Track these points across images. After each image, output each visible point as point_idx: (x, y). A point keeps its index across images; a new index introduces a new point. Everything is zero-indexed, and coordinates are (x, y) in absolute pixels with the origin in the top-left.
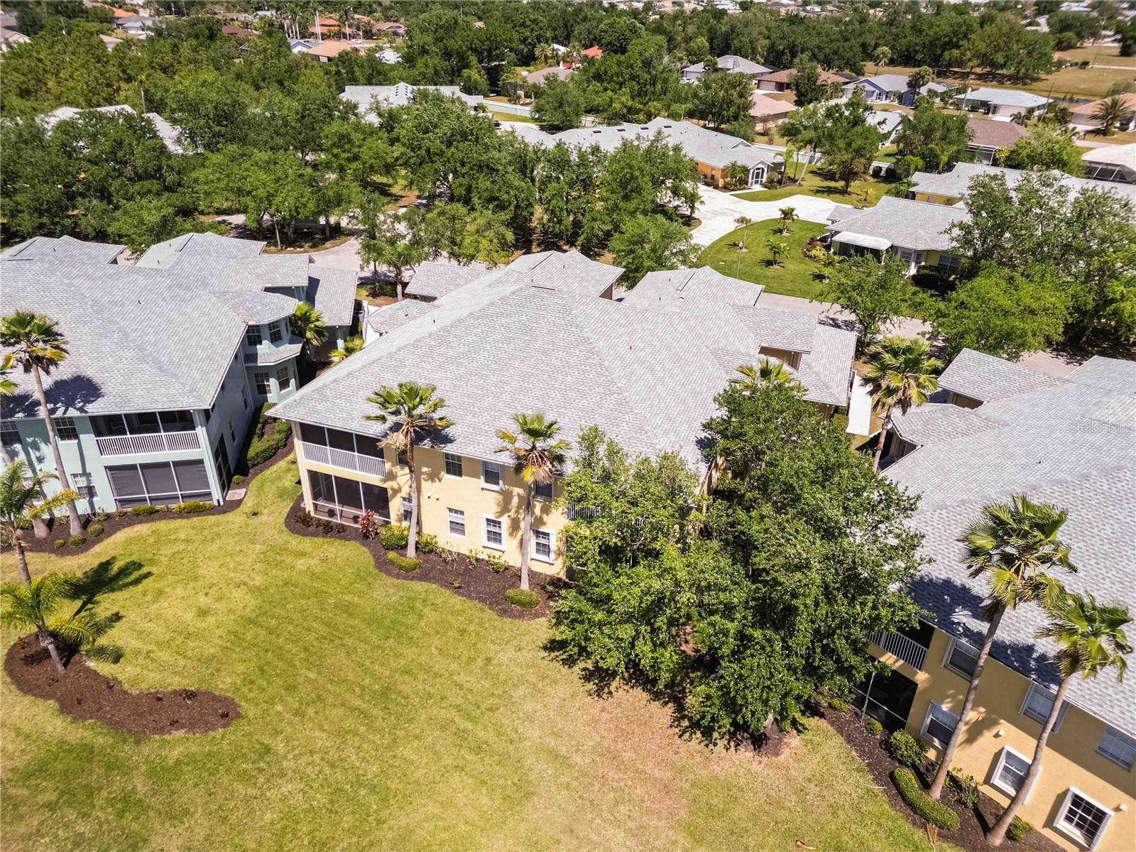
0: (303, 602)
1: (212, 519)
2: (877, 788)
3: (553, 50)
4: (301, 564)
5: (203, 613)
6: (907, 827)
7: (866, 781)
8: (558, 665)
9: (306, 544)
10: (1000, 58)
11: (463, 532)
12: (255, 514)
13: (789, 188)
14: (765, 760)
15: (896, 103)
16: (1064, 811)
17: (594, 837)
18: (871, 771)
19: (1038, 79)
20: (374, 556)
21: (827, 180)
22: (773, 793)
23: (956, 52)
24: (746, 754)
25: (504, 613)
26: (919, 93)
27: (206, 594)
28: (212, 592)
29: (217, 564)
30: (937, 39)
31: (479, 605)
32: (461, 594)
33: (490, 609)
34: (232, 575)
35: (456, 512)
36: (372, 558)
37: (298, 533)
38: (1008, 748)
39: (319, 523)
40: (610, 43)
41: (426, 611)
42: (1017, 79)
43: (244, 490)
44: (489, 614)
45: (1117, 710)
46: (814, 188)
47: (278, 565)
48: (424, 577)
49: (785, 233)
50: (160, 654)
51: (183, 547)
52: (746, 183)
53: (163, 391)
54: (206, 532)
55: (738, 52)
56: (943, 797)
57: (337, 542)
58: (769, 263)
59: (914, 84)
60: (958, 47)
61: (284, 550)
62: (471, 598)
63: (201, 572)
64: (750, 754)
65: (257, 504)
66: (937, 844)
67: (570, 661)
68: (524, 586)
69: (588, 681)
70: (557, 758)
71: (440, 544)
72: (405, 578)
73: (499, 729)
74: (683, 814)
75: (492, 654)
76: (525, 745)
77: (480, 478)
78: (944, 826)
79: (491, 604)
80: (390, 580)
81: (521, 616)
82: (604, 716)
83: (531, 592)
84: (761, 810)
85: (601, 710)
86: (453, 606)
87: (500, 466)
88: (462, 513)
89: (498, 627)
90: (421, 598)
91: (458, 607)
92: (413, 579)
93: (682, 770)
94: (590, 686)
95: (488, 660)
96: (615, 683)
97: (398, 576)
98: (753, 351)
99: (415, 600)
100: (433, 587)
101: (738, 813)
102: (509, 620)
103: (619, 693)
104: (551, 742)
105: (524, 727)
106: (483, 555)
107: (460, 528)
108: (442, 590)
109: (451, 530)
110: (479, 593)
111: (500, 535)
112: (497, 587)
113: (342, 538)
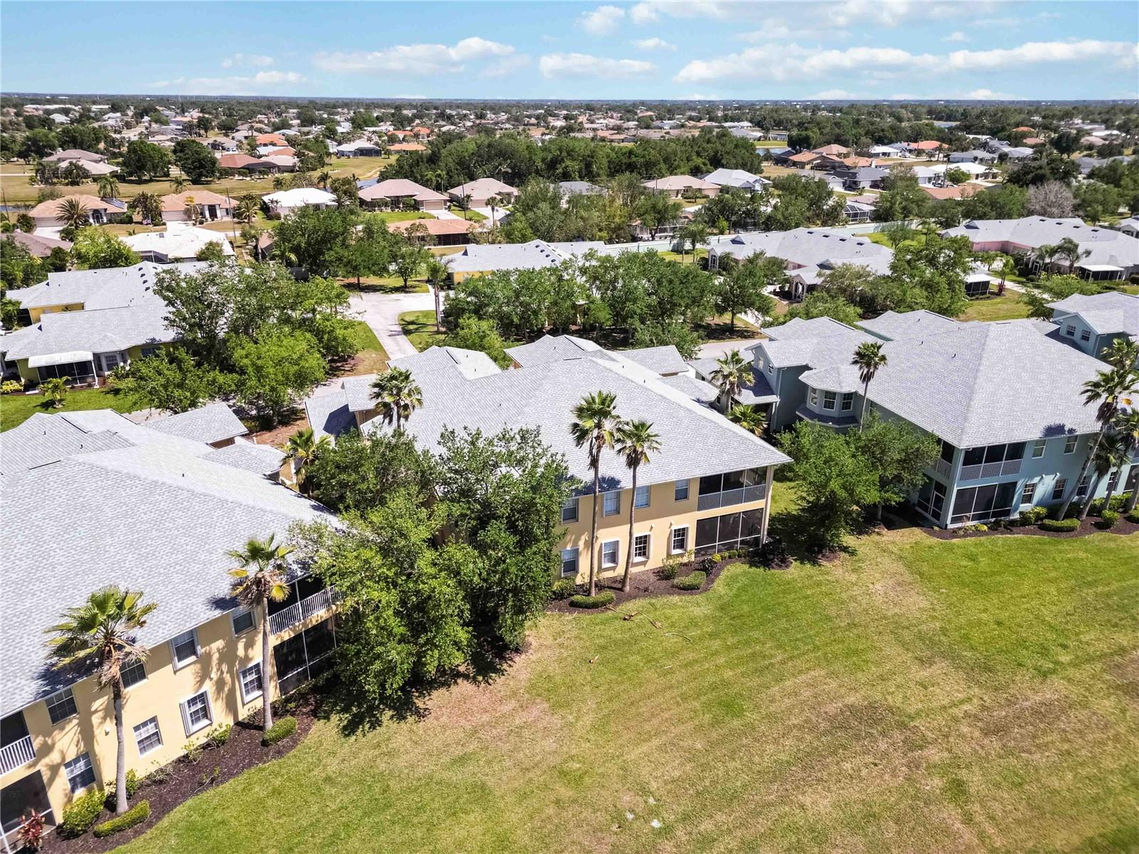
2: (575, 614)
6: (604, 615)
7: (568, 617)
8: (370, 735)
11: (159, 741)
14: (531, 651)
16: (633, 552)
17: (538, 758)
18: (563, 612)
22: (554, 659)
24: (521, 659)
25: (280, 753)
31: (253, 769)
32: (222, 782)
33: (265, 762)
41: (218, 816)
44: (272, 765)
48: (163, 808)
56: (597, 593)
62: (237, 774)
64: (523, 657)
66: (618, 609)
67: (375, 724)
68: (269, 724)
69: (405, 718)
70: (462, 760)
71: (141, 774)
72: (150, 825)
73: (411, 790)
74: (546, 705)
75: (324, 775)
76: (437, 776)
77: (171, 661)
78: (610, 601)
79: (260, 760)
80: (138, 842)
81: (295, 742)
82: (444, 719)
83: (281, 721)
84: (562, 669)
85: (437, 719)
86: (235, 791)
87: (191, 632)
88: (154, 720)
89: (294, 762)
90: (195, 817)
91: (239, 788)
92: (159, 818)
93: (514, 694)
94: (410, 719)
95: (328, 779)
96: (419, 703)
97: (137, 833)
98: (212, 449)
99: (192, 823)
100: (190, 802)
101: (558, 679)
102: (292, 753)
103: (430, 704)
104: (445, 759)
105: (420, 772)
106: (200, 741)
107: (155, 738)
108: (203, 795)
109: (144, 749)
110: (235, 767)
111: (206, 708)
112: (243, 749)
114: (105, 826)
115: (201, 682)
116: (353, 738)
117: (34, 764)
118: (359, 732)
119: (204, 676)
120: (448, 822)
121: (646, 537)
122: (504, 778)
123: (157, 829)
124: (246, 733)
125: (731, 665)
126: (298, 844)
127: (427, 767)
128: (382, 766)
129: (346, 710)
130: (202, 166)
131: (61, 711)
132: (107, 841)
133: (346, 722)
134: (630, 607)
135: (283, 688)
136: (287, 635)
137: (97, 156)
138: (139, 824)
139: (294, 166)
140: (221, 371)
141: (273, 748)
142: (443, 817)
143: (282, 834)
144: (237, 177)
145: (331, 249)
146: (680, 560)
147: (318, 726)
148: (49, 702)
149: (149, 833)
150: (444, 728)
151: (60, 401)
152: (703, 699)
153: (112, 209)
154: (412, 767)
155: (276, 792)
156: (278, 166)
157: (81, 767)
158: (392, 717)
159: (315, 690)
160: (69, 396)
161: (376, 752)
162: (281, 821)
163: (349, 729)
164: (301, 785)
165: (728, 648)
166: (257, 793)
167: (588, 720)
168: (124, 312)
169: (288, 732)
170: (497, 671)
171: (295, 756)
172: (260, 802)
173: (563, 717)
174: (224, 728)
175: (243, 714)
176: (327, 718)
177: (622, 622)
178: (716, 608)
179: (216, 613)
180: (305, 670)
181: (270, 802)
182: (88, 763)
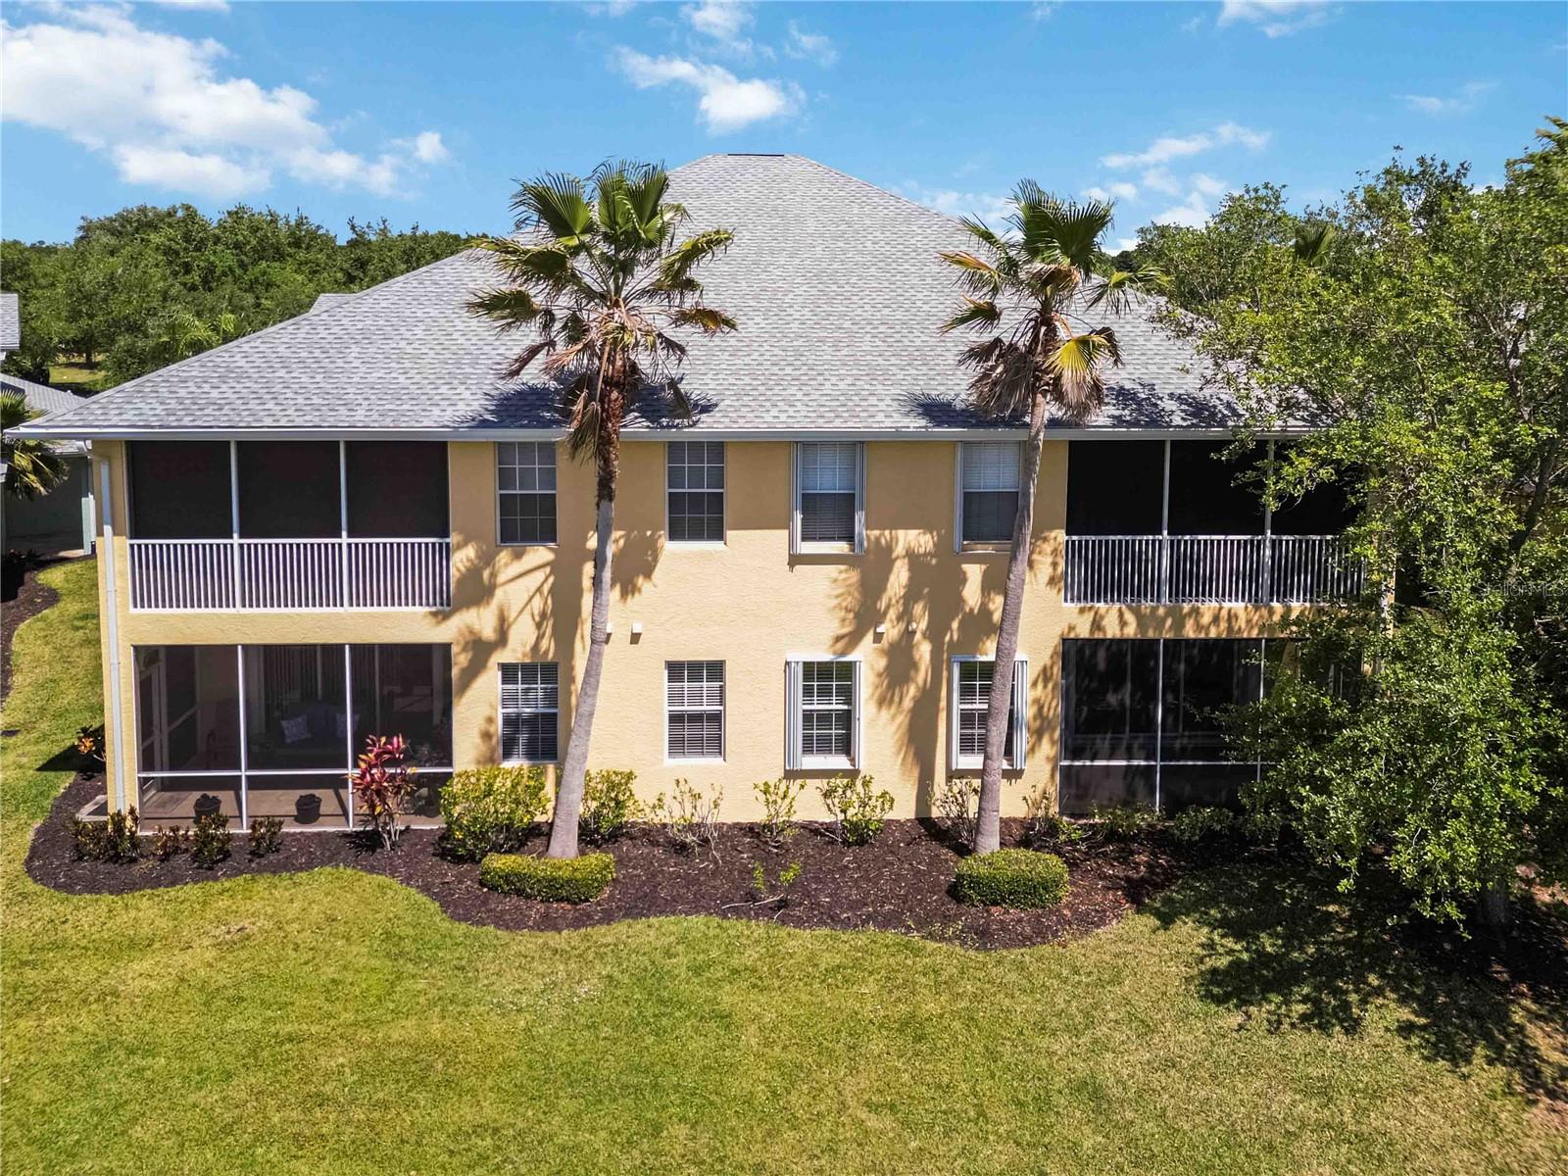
4: (138, 974)
8: (1302, 1042)
9: (145, 911)
11: (717, 745)
20: (426, 889)
25: (984, 937)
31: (891, 935)
32: (799, 923)
33: (931, 936)
35: (693, 671)
36: (422, 898)
37: (93, 887)
39: (173, 848)
41: (728, 997)
44: (944, 955)
48: (641, 902)
57: (262, 883)
62: (846, 924)
68: (990, 843)
72: (580, 922)
77: (786, 524)
79: (921, 924)
80: (528, 942)
81: (1041, 934)
83: (1024, 857)
86: (812, 959)
88: (716, 670)
90: (679, 965)
91: (827, 960)
92: (608, 918)
95: (1091, 1092)
97: (548, 923)
99: (660, 975)
100: (697, 922)
102: (1015, 954)
106: (810, 806)
107: (706, 730)
108: (736, 926)
109: (677, 745)
110: (854, 906)
111: (847, 719)
112: (898, 878)
113: (275, 869)
114: (502, 862)
115: (853, 639)
116: (1236, 1018)
118: (1260, 1013)
119: (865, 618)
123: (586, 937)
124: (927, 848)
129: (1237, 929)
132: (485, 903)
133: (1223, 962)
135: (1075, 788)
136: (1115, 622)
138: (564, 902)
141: (972, 913)
149: (565, 937)
155: (913, 1028)
157: (532, 698)
158: (1406, 1029)
159: (1160, 837)
161: (1307, 1108)
162: (873, 1122)
163: (1229, 988)
164: (993, 1056)
166: (861, 998)
169: (1030, 892)
171: (1021, 967)
172: (856, 1029)
175: (940, 804)
179: (916, 424)
180: (1151, 769)
181: (876, 1046)
182: (552, 697)
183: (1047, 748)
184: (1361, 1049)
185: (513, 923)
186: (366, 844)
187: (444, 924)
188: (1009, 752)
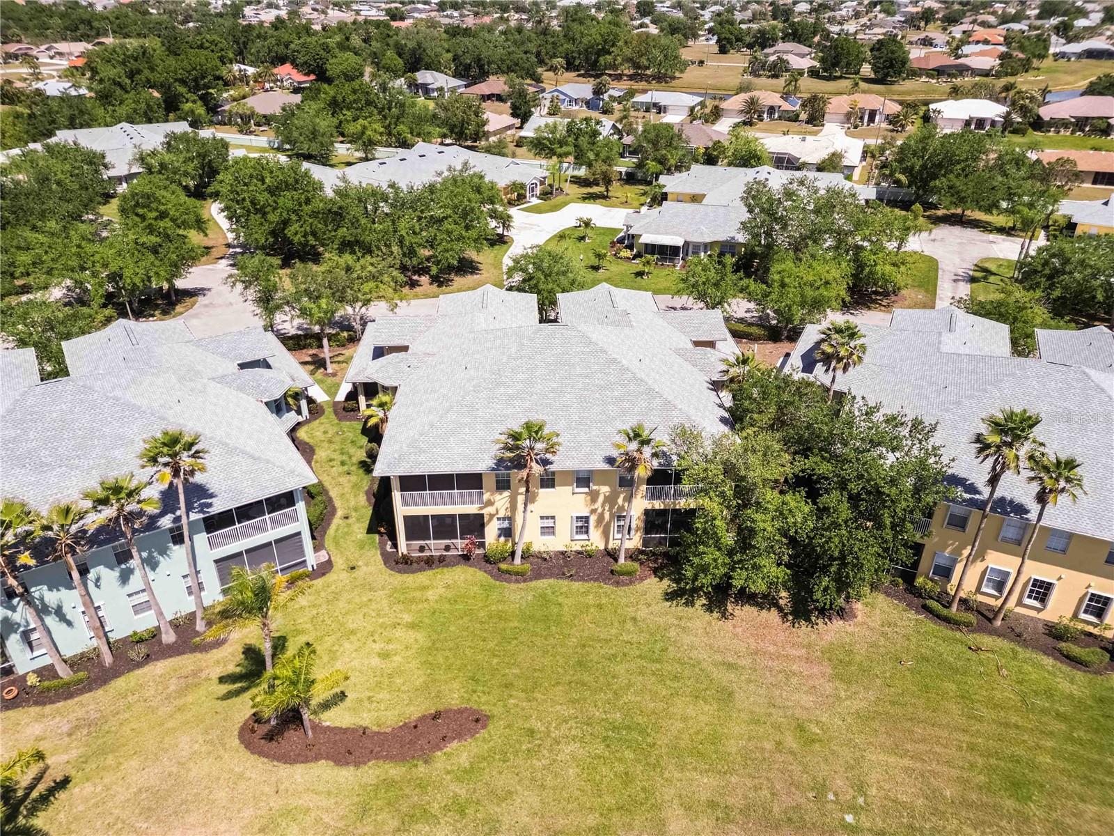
0: (461, 622)
1: (319, 582)
2: (921, 617)
3: (240, 71)
4: (430, 594)
5: (385, 655)
6: (949, 633)
7: (912, 615)
8: (680, 608)
9: (423, 577)
10: (644, 61)
11: (553, 533)
12: (353, 568)
13: (560, 199)
14: (851, 622)
15: (585, 108)
16: (1027, 593)
17: (790, 704)
18: (911, 608)
19: (674, 78)
20: (485, 571)
21: (583, 186)
22: (868, 640)
23: (609, 58)
24: (838, 624)
25: (617, 584)
26: (603, 100)
27: (374, 641)
28: (376, 637)
29: (361, 616)
30: (592, 47)
31: (596, 584)
32: (575, 581)
33: (605, 584)
34: (381, 620)
35: (547, 518)
36: (486, 574)
37: (406, 572)
38: (990, 566)
39: (419, 560)
40: (306, 63)
41: (560, 599)
42: (659, 78)
43: (323, 552)
44: (608, 588)
45: (1059, 520)
46: (580, 196)
47: (413, 601)
48: (537, 575)
49: (587, 241)
50: (381, 696)
51: (315, 612)
52: (525, 197)
53: (267, 477)
54: (323, 594)
55: (428, 67)
56: (957, 610)
57: (445, 570)
58: (595, 268)
59: (598, 92)
60: (609, 53)
61: (404, 589)
62: (585, 581)
63: (351, 626)
64: (841, 622)
65: (347, 559)
66: (971, 636)
67: (690, 603)
68: (622, 560)
69: (712, 612)
70: (730, 666)
71: (536, 548)
72: (525, 581)
73: (679, 661)
74: (829, 671)
75: (633, 614)
76: (704, 665)
77: (572, 485)
78: (968, 625)
79: (604, 580)
80: (514, 586)
81: (631, 583)
82: (739, 630)
83: (629, 563)
84: (869, 652)
85: (735, 627)
86: (578, 590)
87: (590, 472)
88: (553, 517)
89: (622, 595)
90: (549, 592)
91: (582, 590)
92: (531, 580)
93: (809, 646)
94: (715, 615)
95: (634, 619)
96: (730, 607)
97: (517, 581)
98: (691, 346)
99: (545, 594)
100: (551, 581)
101: (858, 658)
102: (626, 588)
103: (737, 613)
104: (718, 658)
105: (694, 654)
106: (577, 547)
107: (551, 530)
108: (561, 582)
109: (543, 533)
110: (588, 576)
111: (587, 528)
112: (599, 568)
113: (447, 566)
114: (503, 566)
116: (669, 604)
117: (481, 508)
118: (675, 602)
120: (688, 699)
121: (1050, 584)
122: (752, 699)
123: (526, 585)
124: (606, 558)
125: (1056, 754)
126: (590, 646)
127: (704, 655)
128: (672, 633)
129: (676, 581)
130: (892, 66)
131: (503, 485)
132: (501, 576)
133: (671, 590)
134: (987, 640)
135: (646, 543)
136: (658, 505)
137: (806, 50)
138: (520, 576)
139: (991, 70)
140: (755, 280)
141: (616, 578)
142: (687, 693)
143: (586, 634)
144: (924, 79)
145: (944, 176)
146: (1090, 629)
147: (653, 580)
148: (497, 476)
149: (522, 585)
150: (736, 635)
151: (648, 273)
152: (993, 761)
153: (786, 106)
154: (692, 647)
155: (600, 606)
156: (973, 69)
157: (506, 525)
158: (704, 605)
159: (666, 555)
160: (655, 272)
161: (676, 622)
162: (591, 626)
163: (670, 596)
164: (616, 612)
165: (1070, 739)
166: (589, 599)
167: (857, 705)
168: (721, 210)
169: (629, 573)
170: (808, 620)
171: (625, 591)
172: (588, 606)
173: (836, 689)
174: (594, 548)
175: (610, 546)
176: (661, 579)
177: (965, 649)
178: (1093, 697)
179: (607, 467)
180: (665, 538)
181: (592, 610)
182: (510, 524)
183: (639, 534)
184: (690, 610)
185: (509, 581)
186: (466, 558)
187: (492, 581)
188: (629, 533)
